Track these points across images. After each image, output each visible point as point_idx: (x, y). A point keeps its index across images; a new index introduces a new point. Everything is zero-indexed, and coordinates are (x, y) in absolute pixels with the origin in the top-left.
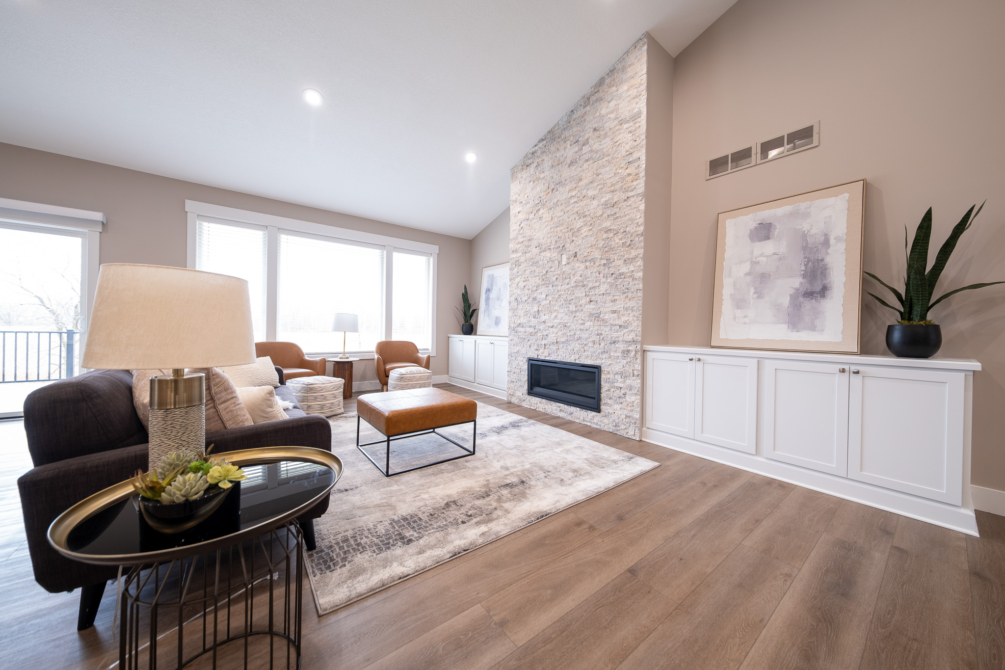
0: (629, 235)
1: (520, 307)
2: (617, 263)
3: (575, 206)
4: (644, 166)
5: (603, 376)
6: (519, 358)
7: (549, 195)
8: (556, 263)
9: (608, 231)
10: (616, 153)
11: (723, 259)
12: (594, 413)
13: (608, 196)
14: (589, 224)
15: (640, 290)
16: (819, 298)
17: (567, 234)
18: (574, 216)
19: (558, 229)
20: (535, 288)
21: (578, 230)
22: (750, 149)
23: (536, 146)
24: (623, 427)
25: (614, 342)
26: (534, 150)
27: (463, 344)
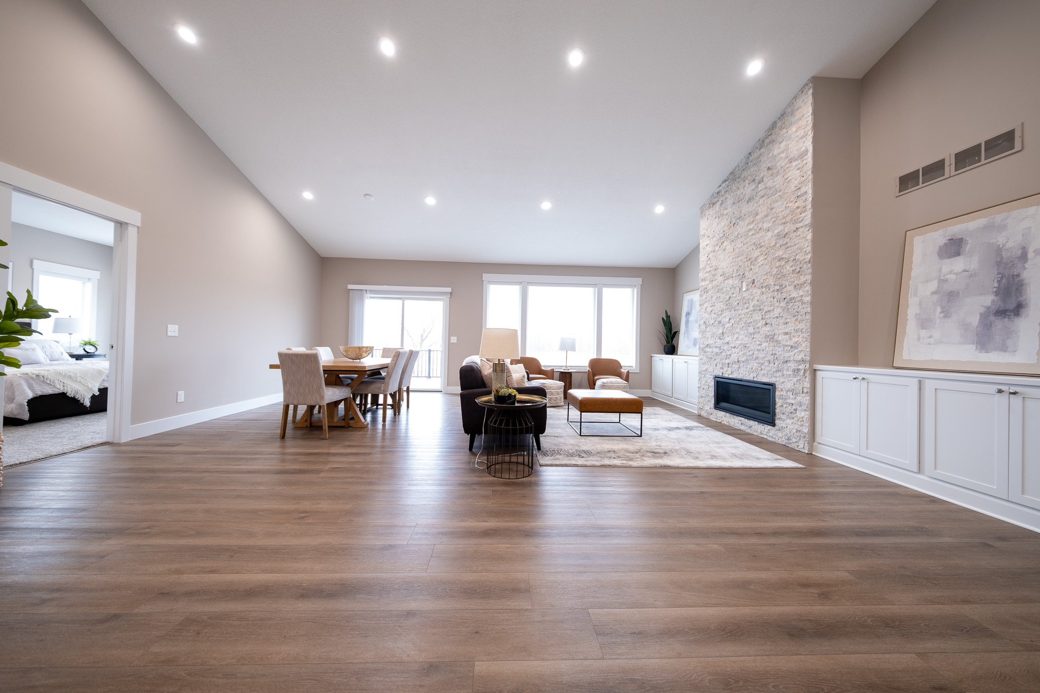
0: (798, 263)
1: (708, 329)
2: (789, 288)
3: (752, 238)
4: (811, 199)
5: (777, 393)
6: (707, 376)
7: (731, 229)
8: (738, 289)
9: (781, 259)
10: (787, 189)
11: (909, 278)
12: (770, 427)
13: (781, 228)
14: (764, 253)
15: (808, 313)
16: (1012, 316)
17: (746, 263)
18: (752, 247)
19: (739, 259)
20: (720, 313)
21: (756, 259)
22: (943, 161)
23: (720, 186)
24: (794, 440)
25: (787, 362)
26: (718, 189)
27: (663, 362)
